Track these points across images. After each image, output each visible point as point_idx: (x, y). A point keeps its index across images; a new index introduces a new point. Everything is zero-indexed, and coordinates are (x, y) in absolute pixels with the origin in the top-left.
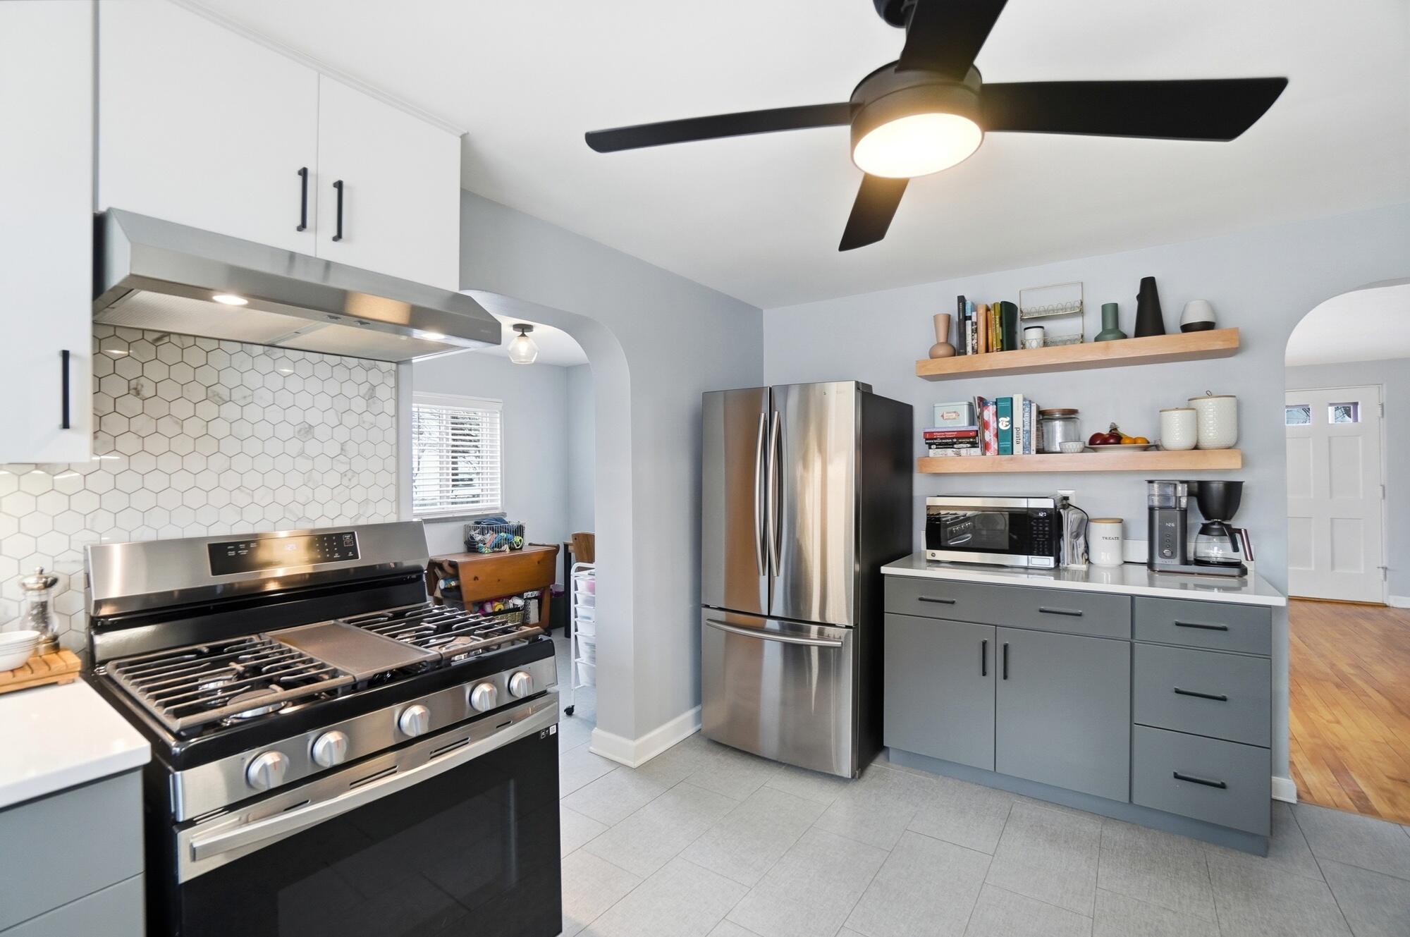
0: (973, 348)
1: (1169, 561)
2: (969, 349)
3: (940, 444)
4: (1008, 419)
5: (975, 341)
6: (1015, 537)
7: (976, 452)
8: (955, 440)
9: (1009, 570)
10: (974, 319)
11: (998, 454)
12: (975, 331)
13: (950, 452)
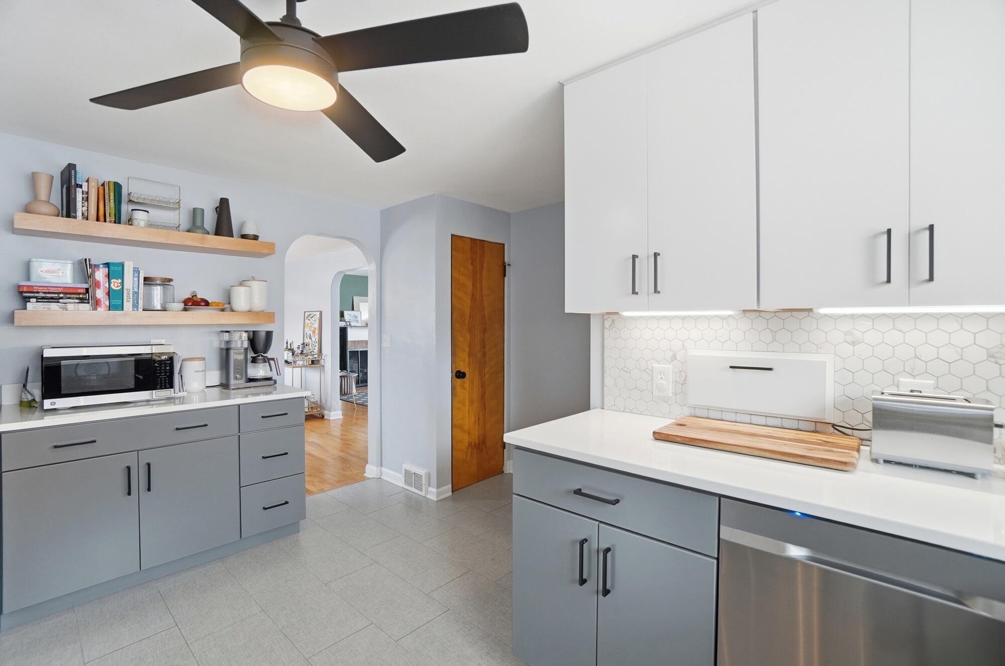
0: (83, 214)
1: (238, 382)
2: (79, 214)
3: (43, 298)
4: (120, 281)
5: (85, 208)
6: (141, 377)
7: (86, 307)
8: (61, 295)
9: (132, 405)
10: (85, 188)
11: (109, 310)
12: (86, 199)
13: (54, 306)
